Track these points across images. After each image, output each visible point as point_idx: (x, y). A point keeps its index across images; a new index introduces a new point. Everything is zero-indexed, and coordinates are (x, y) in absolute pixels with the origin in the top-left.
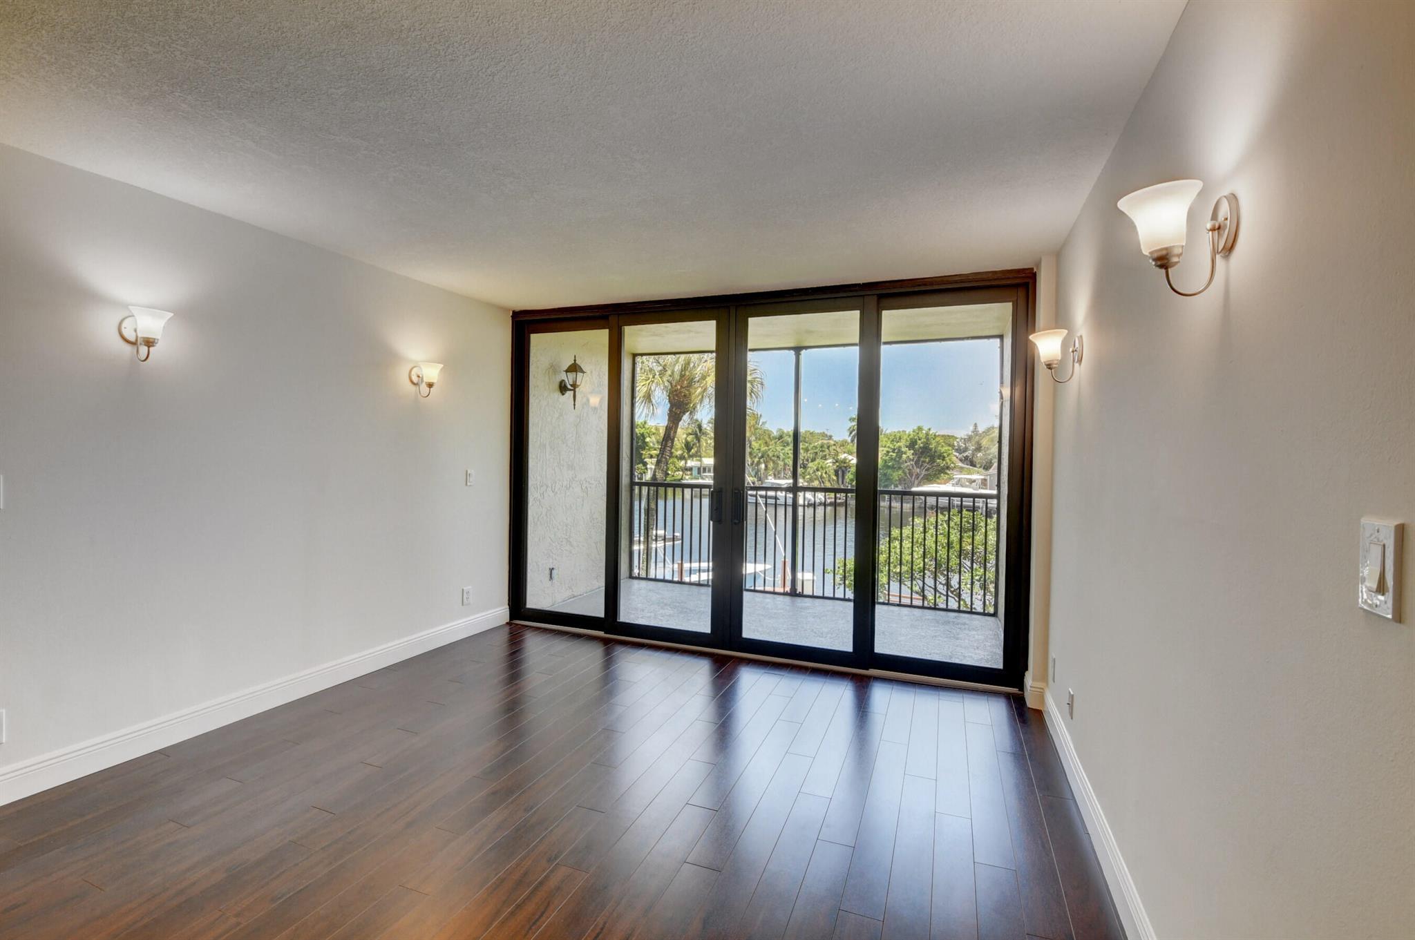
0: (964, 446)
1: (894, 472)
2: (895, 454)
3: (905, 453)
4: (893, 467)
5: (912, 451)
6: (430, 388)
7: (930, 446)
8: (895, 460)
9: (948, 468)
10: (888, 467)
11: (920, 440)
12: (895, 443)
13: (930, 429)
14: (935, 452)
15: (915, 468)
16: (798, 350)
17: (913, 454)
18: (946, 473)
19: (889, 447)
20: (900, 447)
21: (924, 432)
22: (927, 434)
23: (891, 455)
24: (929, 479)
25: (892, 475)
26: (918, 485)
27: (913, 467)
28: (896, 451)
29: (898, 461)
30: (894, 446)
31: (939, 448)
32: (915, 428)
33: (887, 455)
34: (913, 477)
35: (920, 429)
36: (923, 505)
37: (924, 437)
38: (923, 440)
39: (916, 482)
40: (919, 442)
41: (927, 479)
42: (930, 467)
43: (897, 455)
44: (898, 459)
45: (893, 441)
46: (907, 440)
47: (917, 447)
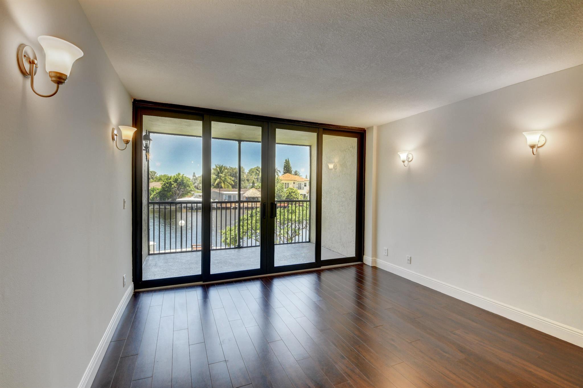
0: (194, 181)
1: (168, 193)
2: (168, 185)
3: (173, 184)
4: (167, 191)
5: (176, 184)
6: (127, 144)
7: (184, 182)
8: (168, 187)
9: (191, 191)
10: (165, 191)
11: (179, 179)
12: (168, 180)
13: (183, 175)
14: (186, 184)
15: (177, 191)
16: (240, 141)
17: (176, 185)
18: (190, 193)
19: (166, 182)
20: (171, 182)
21: (181, 175)
22: (182, 177)
23: (167, 185)
24: (183, 196)
25: (167, 194)
26: (179, 198)
27: (176, 190)
28: (169, 184)
29: (170, 188)
30: (168, 181)
31: (188, 182)
32: (177, 174)
33: (164, 185)
34: (177, 195)
35: (179, 174)
36: (180, 207)
37: (181, 178)
38: (181, 179)
39: (177, 198)
40: (179, 180)
41: (182, 195)
42: (184, 190)
43: (169, 186)
44: (170, 187)
45: (167, 179)
46: (174, 179)
47: (178, 182)
